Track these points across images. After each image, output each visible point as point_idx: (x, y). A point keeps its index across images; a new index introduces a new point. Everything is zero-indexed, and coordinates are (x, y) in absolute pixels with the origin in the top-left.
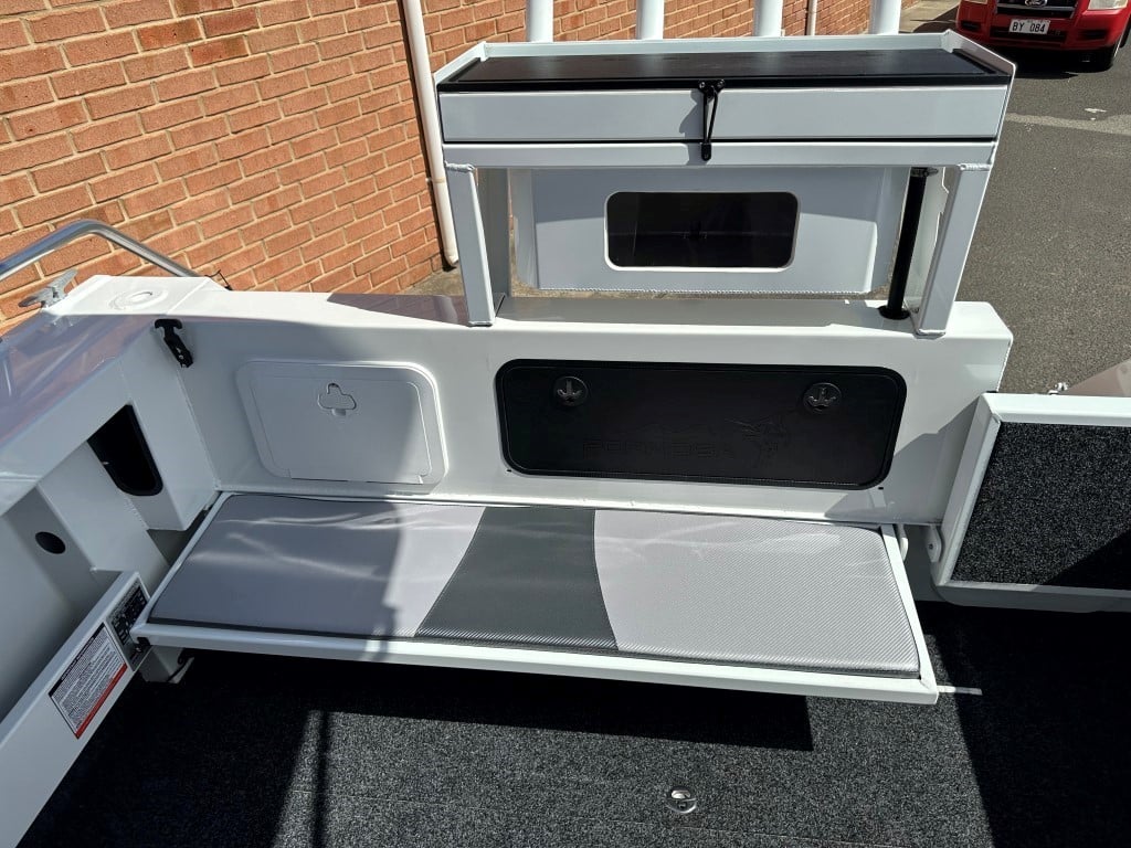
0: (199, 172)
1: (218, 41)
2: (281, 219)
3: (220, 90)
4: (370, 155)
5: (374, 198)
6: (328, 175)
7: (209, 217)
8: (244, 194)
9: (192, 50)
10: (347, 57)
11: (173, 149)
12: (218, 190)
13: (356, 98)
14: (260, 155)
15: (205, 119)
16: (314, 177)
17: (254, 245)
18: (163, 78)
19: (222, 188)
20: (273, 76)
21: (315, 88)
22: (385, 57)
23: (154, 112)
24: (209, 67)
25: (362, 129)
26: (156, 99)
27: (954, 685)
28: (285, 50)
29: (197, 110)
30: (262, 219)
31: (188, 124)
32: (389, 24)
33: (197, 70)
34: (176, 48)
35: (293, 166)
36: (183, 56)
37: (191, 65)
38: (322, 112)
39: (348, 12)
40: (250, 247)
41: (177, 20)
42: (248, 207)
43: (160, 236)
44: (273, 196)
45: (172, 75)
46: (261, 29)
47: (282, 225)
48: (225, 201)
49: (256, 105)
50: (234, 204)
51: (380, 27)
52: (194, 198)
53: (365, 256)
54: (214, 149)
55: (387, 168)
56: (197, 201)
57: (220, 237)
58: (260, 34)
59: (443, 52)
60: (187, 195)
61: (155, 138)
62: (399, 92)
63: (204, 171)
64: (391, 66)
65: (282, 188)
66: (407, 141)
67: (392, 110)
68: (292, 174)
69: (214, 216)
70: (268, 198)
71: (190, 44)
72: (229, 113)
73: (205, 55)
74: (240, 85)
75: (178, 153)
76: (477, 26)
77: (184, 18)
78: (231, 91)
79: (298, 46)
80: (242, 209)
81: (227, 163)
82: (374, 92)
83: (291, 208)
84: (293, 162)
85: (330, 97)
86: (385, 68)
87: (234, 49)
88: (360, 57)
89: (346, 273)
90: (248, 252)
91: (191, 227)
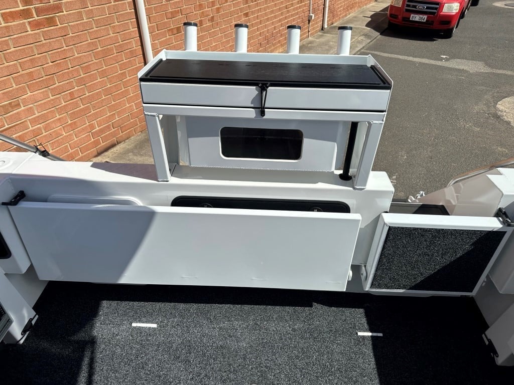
0: (34, 81)
1: (43, 18)
2: (76, 103)
3: (44, 42)
4: (120, 72)
5: (122, 92)
6: (99, 81)
7: (40, 102)
8: (58, 91)
9: (29, 23)
10: (108, 26)
11: (21, 70)
12: (44, 90)
13: (113, 45)
14: (65, 72)
15: (37, 56)
16: (93, 83)
17: (63, 115)
18: (15, 36)
19: (46, 89)
20: (71, 35)
21: (92, 41)
22: (127, 26)
23: (10, 52)
24: (39, 31)
25: (116, 60)
26: (12, 46)
27: (371, 332)
28: (77, 23)
29: (33, 51)
30: (66, 103)
31: (28, 58)
32: (129, 11)
33: (32, 32)
34: (21, 22)
35: (81, 78)
36: (25, 25)
37: (29, 29)
38: (95, 52)
39: (108, 5)
40: (61, 116)
41: (21, 8)
42: (60, 97)
43: (15, 112)
44: (72, 92)
45: (20, 35)
46: (65, 13)
47: (77, 106)
48: (48, 95)
49: (62, 49)
50: (52, 96)
51: (124, 12)
52: (31, 94)
53: (118, 119)
54: (42, 70)
55: (128, 78)
56: (33, 95)
57: (45, 112)
58: (64, 15)
59: (155, 24)
60: (28, 92)
61: (11, 65)
62: (134, 43)
63: (37, 80)
64: (130, 30)
65: (76, 88)
66: (138, 65)
67: (130, 51)
68: (81, 82)
69: (42, 102)
70: (70, 93)
71: (29, 20)
72: (49, 53)
73: (36, 25)
74: (54, 40)
75: (23, 72)
76: (171, 12)
77: (25, 7)
78: (50, 42)
79: (84, 21)
80: (57, 98)
81: (49, 76)
82: (121, 43)
83: (81, 97)
84: (81, 76)
85: (100, 45)
86: (126, 31)
87: (51, 22)
88: (114, 26)
89: (108, 127)
90: (59, 119)
91: (31, 108)
